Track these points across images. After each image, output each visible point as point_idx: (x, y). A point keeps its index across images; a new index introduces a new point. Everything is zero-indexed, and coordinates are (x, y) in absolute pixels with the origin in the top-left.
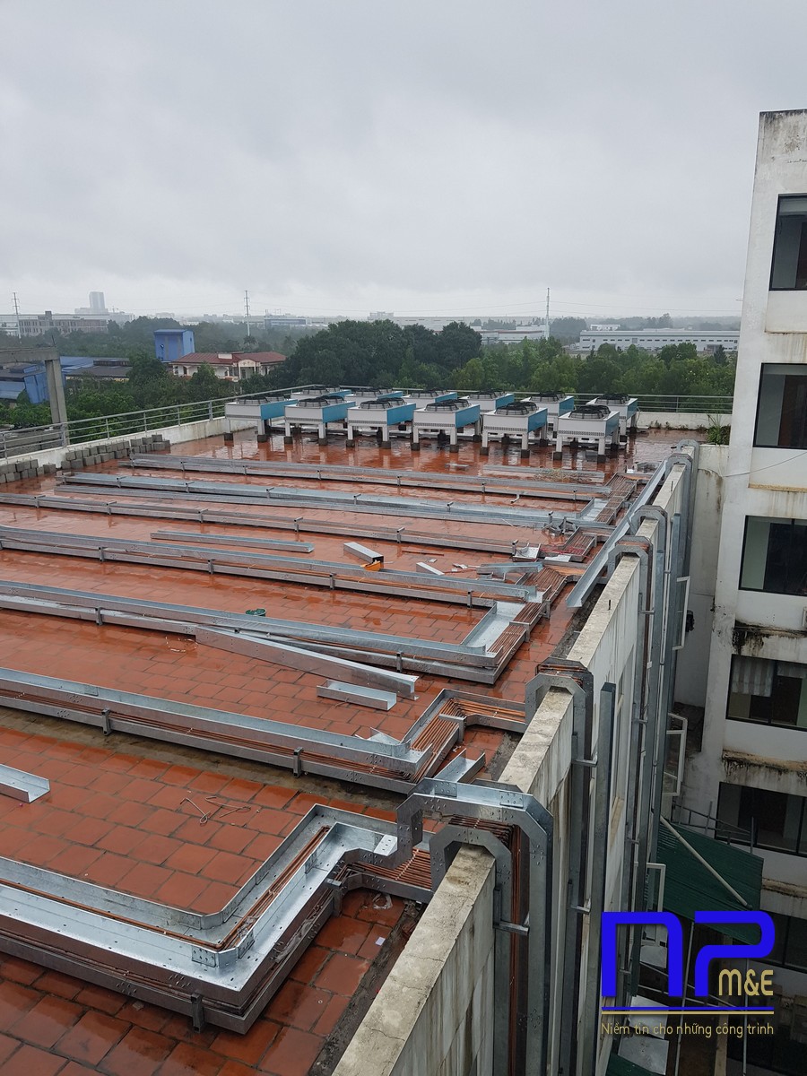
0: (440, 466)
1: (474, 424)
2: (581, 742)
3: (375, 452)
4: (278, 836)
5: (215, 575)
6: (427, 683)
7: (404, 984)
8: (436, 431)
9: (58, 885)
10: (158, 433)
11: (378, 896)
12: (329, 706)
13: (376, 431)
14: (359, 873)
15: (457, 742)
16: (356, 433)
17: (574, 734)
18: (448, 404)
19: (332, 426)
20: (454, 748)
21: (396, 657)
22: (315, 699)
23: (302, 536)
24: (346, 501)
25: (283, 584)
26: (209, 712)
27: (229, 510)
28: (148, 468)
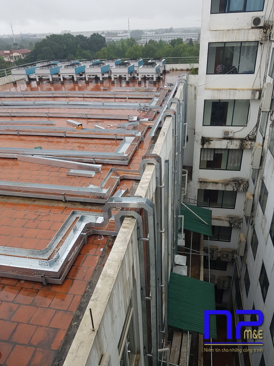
0: (97, 89)
1: (108, 72)
2: (159, 180)
3: (72, 85)
4: (61, 222)
5: (20, 136)
6: (105, 167)
7: (113, 261)
8: (94, 75)
11: (99, 236)
12: (71, 178)
13: (71, 77)
14: (91, 230)
15: (118, 185)
16: (64, 78)
17: (156, 178)
18: (98, 64)
19: (54, 76)
20: (117, 187)
21: (93, 159)
22: (66, 176)
23: (50, 119)
24: (64, 105)
25: (46, 137)
26: (29, 184)
27: (20, 111)
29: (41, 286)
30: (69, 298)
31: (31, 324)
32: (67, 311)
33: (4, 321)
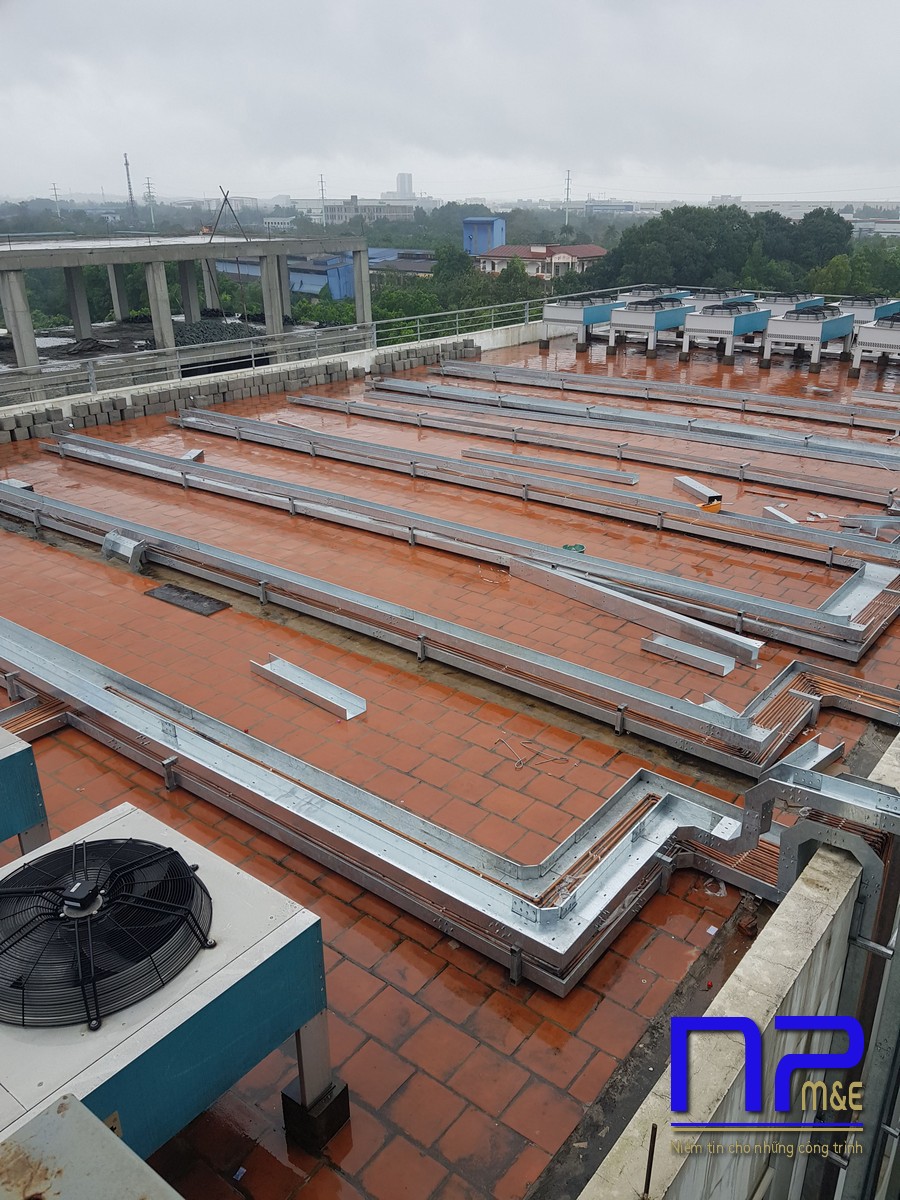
0: (794, 389)
1: (843, 339)
3: (713, 368)
4: (598, 795)
5: (529, 501)
6: (772, 651)
7: (750, 987)
8: (792, 345)
9: (376, 808)
10: (470, 338)
11: (711, 880)
12: (654, 662)
13: (717, 342)
14: (690, 852)
15: (808, 724)
16: (693, 346)
18: (814, 311)
19: (663, 336)
20: (803, 730)
21: (736, 617)
22: (639, 652)
23: (624, 465)
24: (678, 427)
25: (603, 519)
26: (526, 652)
27: (544, 429)
28: (458, 377)
29: (503, 980)
30: (576, 1051)
31: (451, 1089)
32: (564, 1092)
33: (379, 1045)
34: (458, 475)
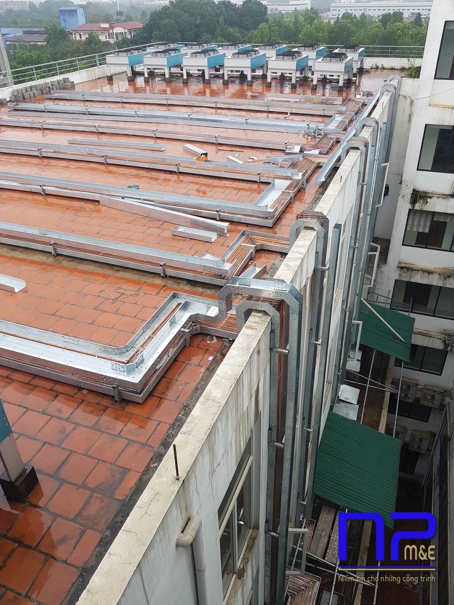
0: (241, 95)
1: (262, 67)
2: (321, 257)
3: (201, 86)
4: (154, 308)
5: (108, 165)
6: (234, 227)
7: (223, 378)
8: (239, 71)
9: (37, 335)
10: (67, 77)
11: (209, 336)
12: (179, 240)
14: (199, 326)
15: (251, 259)
16: (189, 75)
17: (317, 253)
18: (246, 52)
19: (174, 70)
20: (249, 262)
21: (216, 213)
22: (171, 236)
23: (158, 141)
24: (184, 119)
26: (111, 244)
27: (114, 125)
28: (62, 100)
29: (112, 402)
30: (151, 426)
31: (90, 456)
32: (145, 444)
33: (50, 446)
34: (67, 154)
